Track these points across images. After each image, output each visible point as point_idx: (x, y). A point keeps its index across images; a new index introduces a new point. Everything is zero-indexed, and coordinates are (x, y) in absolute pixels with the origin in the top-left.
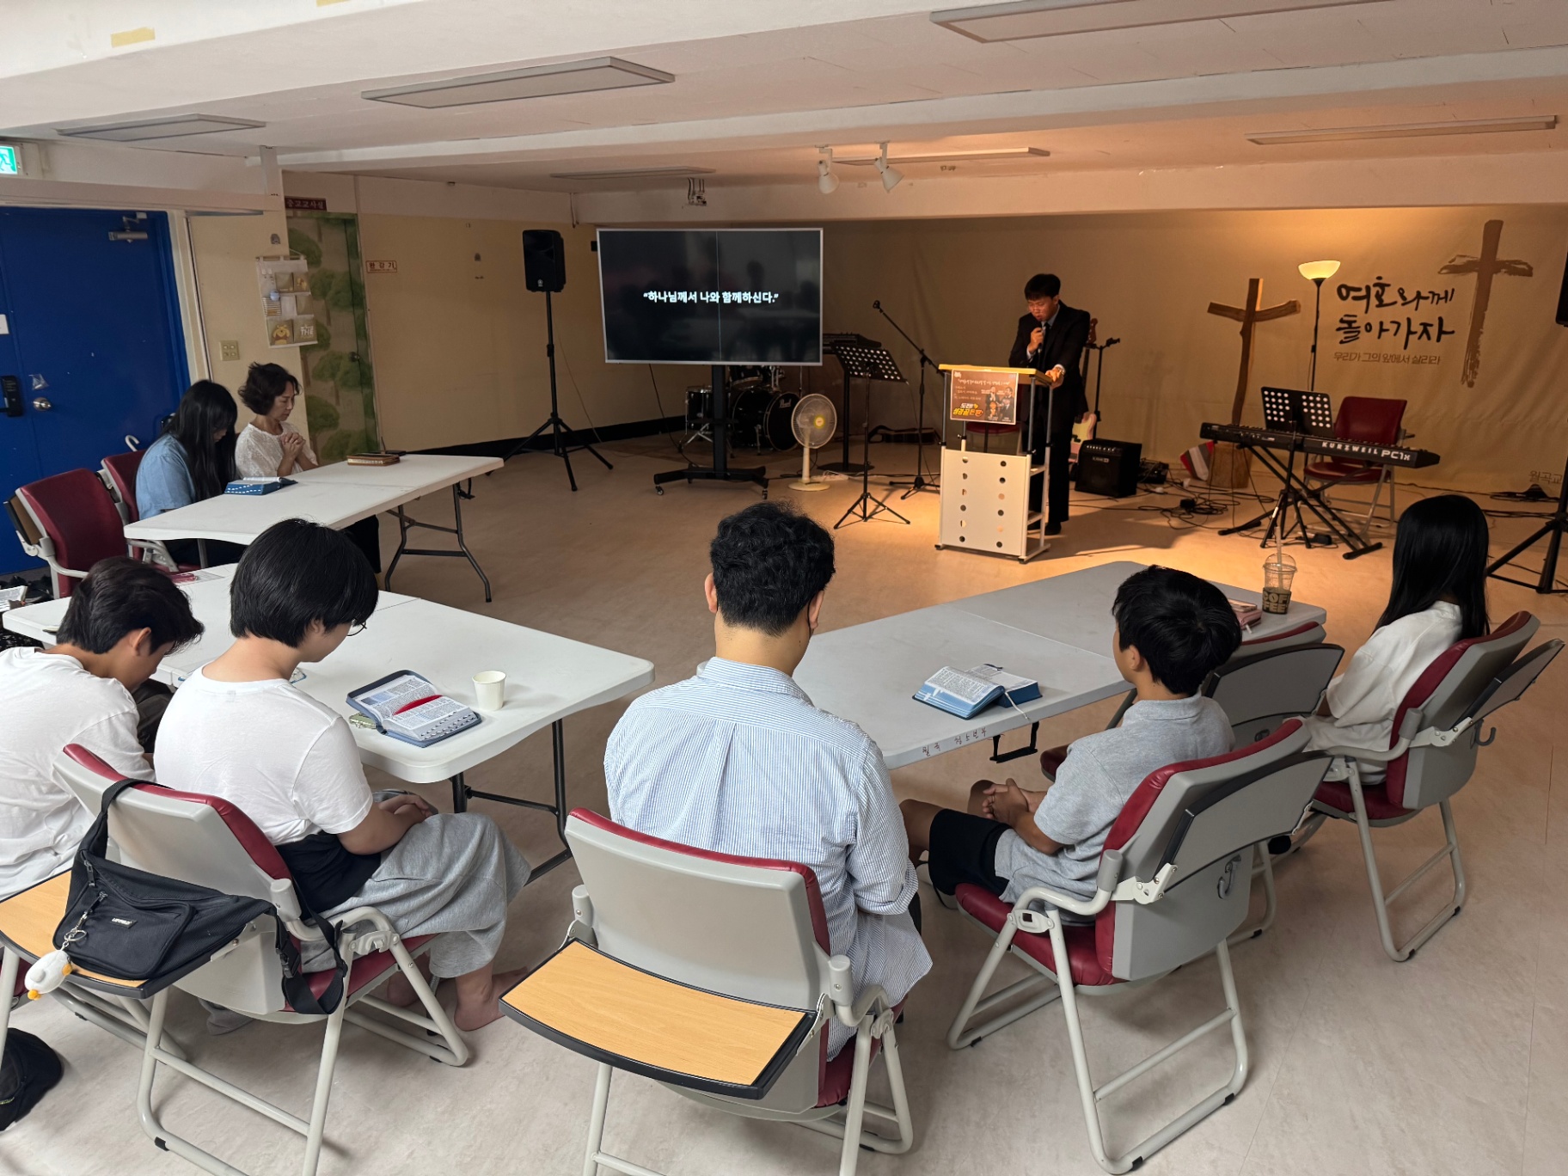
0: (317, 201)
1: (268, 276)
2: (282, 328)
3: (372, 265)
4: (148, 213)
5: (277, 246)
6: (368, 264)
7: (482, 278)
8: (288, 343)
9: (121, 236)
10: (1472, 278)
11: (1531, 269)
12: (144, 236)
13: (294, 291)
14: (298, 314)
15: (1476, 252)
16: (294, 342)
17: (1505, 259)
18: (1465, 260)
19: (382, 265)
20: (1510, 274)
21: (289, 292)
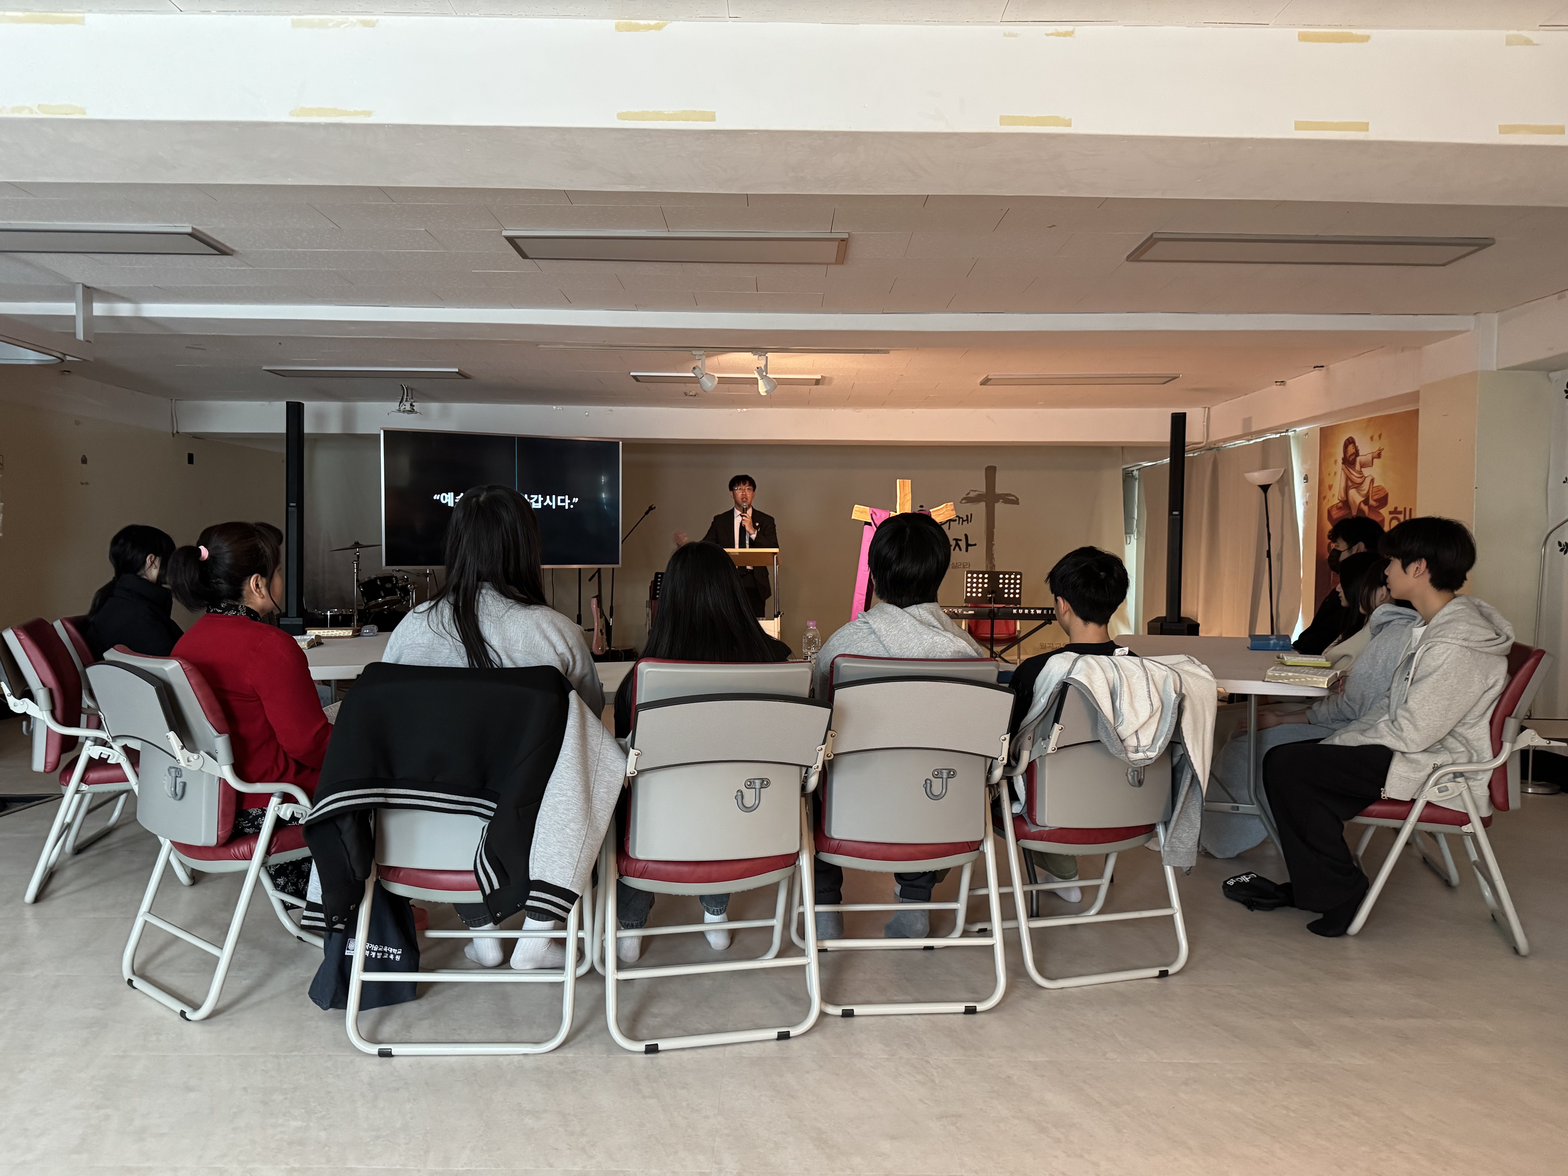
10: (983, 504)
11: (1018, 499)
15: (983, 489)
17: (1001, 493)
18: (976, 493)
20: (1006, 503)
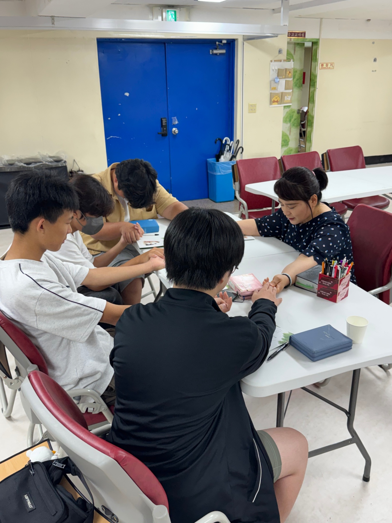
0: (302, 33)
1: (275, 70)
2: (277, 97)
3: (322, 65)
4: (227, 40)
5: (280, 55)
6: (321, 65)
7: (375, 71)
8: (278, 104)
9: (215, 52)
12: (224, 51)
13: (285, 78)
14: (286, 89)
16: (281, 104)
19: (327, 65)
21: (283, 78)
